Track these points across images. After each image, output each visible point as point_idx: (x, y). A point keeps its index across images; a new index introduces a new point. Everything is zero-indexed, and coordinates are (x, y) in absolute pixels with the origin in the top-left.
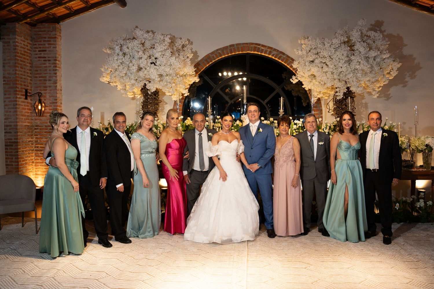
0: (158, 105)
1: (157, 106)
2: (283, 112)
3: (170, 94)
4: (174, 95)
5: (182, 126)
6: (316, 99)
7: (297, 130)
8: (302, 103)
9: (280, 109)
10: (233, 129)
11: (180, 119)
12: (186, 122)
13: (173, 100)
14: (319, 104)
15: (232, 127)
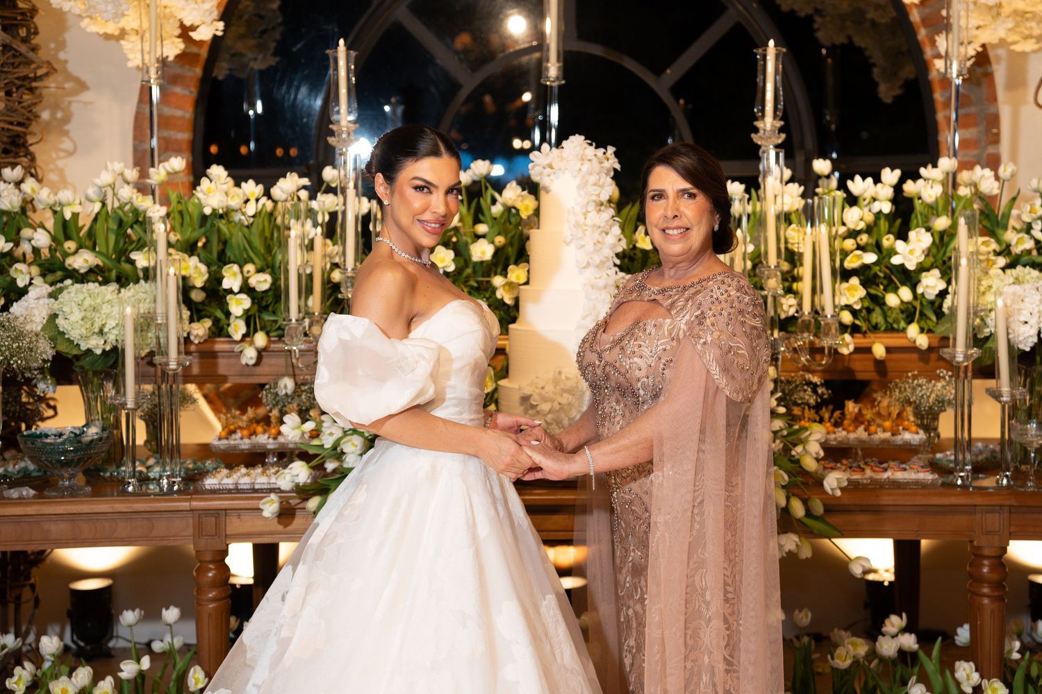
0: (31, 90)
1: (25, 97)
2: (781, 130)
3: (112, 28)
4: (137, 31)
5: (177, 217)
6: (971, 52)
7: (864, 238)
8: (876, 85)
9: (763, 110)
10: (484, 236)
11: (169, 174)
12: (199, 193)
13: (130, 64)
14: (978, 84)
15: (477, 221)
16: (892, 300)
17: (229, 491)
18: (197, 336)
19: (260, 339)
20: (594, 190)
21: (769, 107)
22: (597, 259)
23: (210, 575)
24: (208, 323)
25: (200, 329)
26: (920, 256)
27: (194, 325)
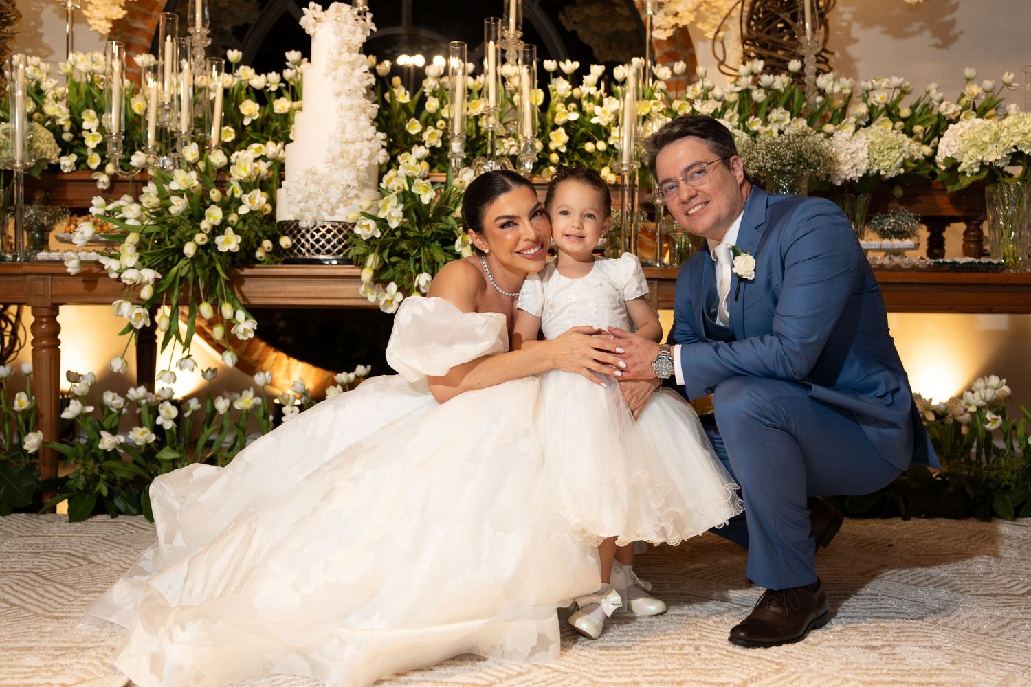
7: (573, 106)
16: (589, 147)
17: (55, 262)
18: (65, 166)
19: (110, 168)
20: (347, 36)
21: (512, 20)
22: (347, 87)
23: (43, 327)
24: (74, 157)
25: (68, 162)
26: (609, 116)
27: (63, 158)
